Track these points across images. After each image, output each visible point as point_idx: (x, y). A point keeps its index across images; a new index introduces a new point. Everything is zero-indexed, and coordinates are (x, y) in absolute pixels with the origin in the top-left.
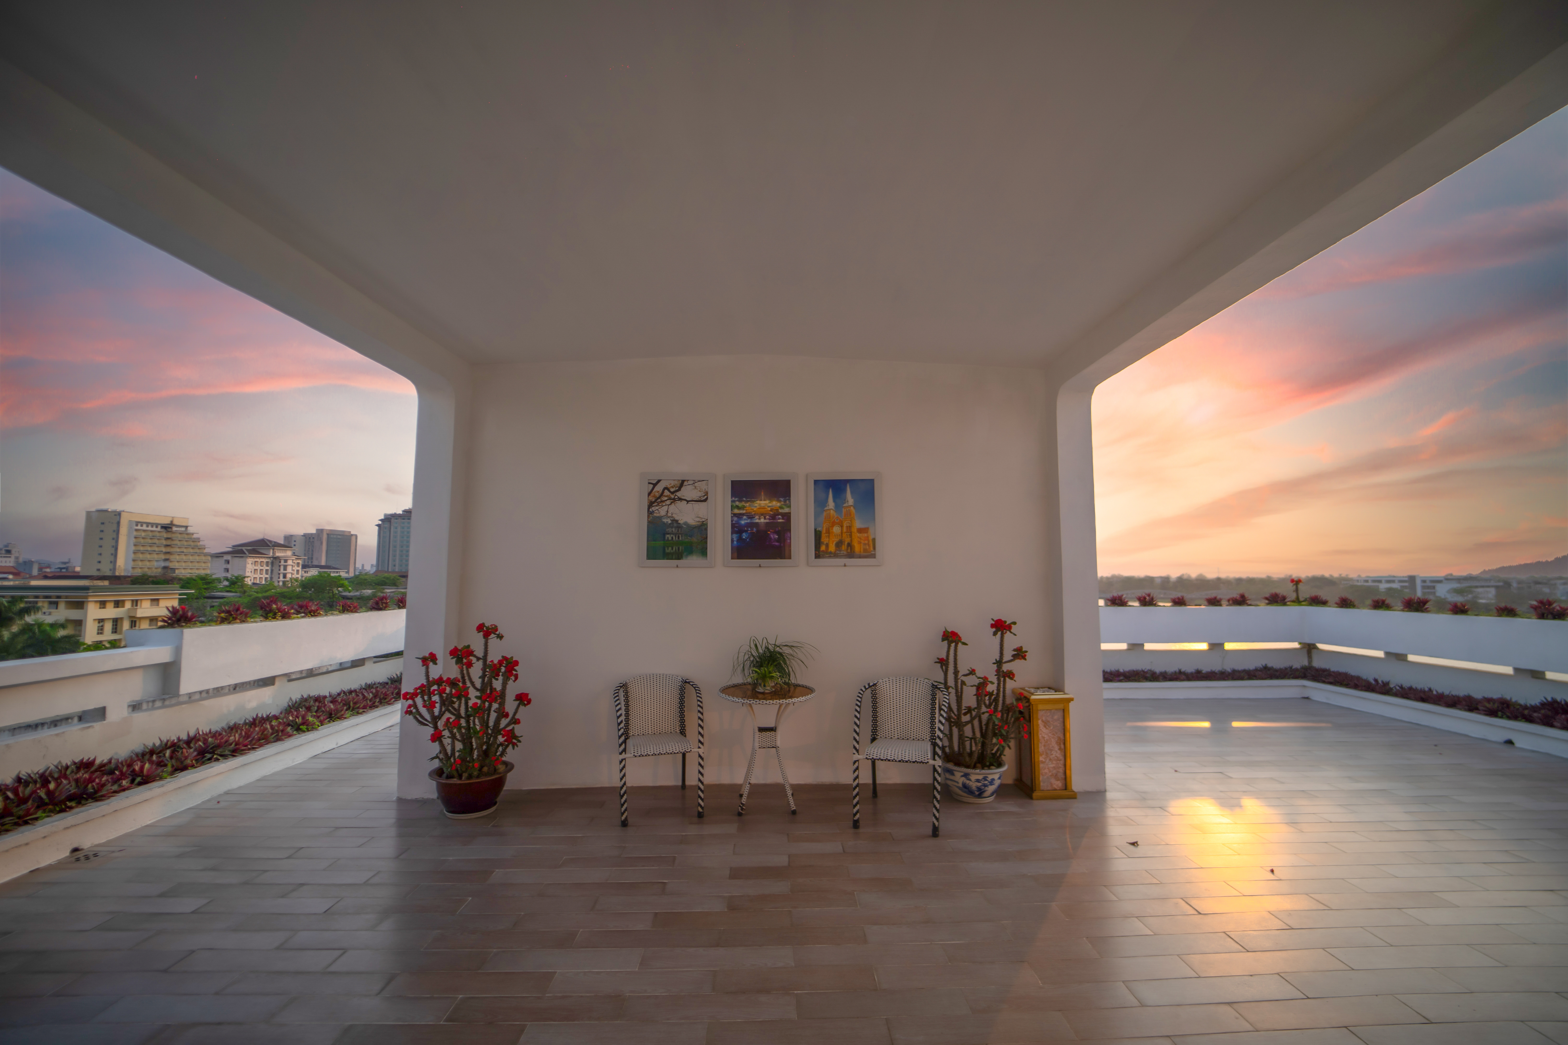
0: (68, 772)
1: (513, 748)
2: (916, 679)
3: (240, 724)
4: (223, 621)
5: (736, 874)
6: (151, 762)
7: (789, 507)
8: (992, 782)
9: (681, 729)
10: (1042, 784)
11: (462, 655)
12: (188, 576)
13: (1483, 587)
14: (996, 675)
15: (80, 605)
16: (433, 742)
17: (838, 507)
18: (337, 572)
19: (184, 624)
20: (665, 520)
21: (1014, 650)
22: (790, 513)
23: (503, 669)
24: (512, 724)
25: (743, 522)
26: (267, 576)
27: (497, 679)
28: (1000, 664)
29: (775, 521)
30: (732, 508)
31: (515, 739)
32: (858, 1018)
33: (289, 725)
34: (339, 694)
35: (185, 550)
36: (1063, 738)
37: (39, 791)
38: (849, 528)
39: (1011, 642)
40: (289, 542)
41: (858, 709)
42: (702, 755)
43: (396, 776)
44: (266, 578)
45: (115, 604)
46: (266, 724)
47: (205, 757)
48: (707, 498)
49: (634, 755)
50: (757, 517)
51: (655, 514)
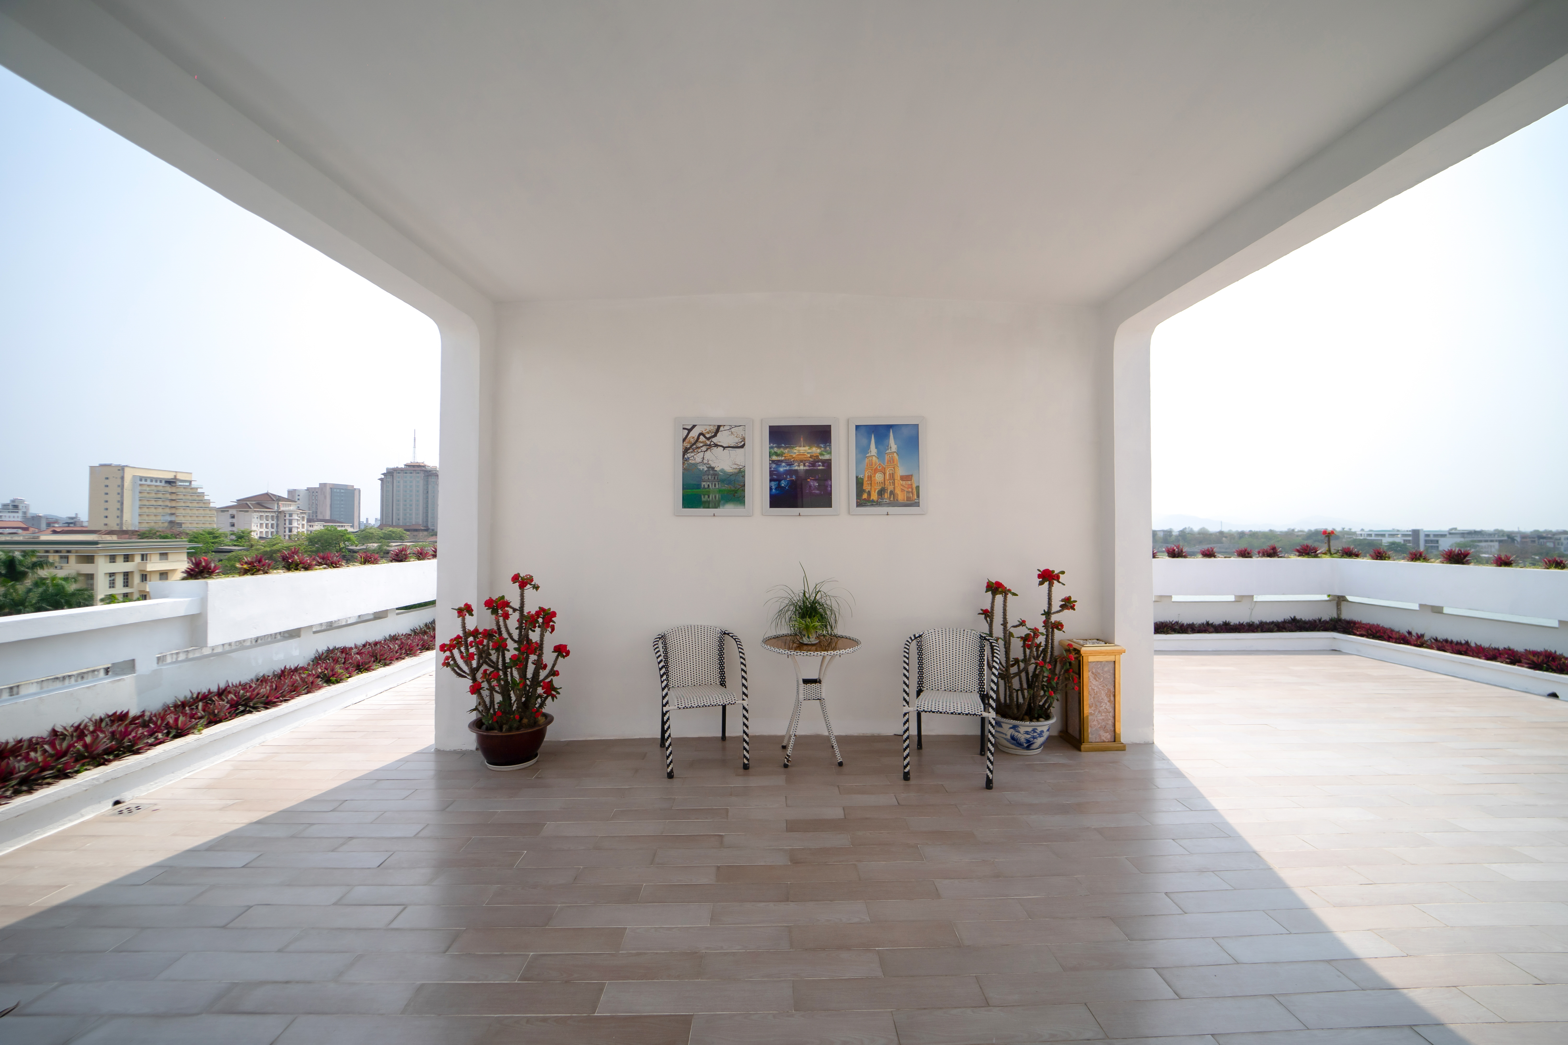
0: (103, 725)
1: (553, 700)
2: (962, 630)
3: (269, 676)
4: (245, 572)
5: (793, 826)
6: (185, 715)
7: (830, 453)
8: (1041, 734)
9: (721, 681)
10: (1090, 736)
11: (497, 606)
12: (195, 531)
13: (1486, 541)
14: (1043, 626)
15: (89, 559)
16: (472, 694)
17: (880, 454)
18: (342, 526)
19: (207, 576)
20: (701, 468)
21: (1062, 601)
22: (831, 460)
23: (540, 620)
24: (551, 676)
25: (781, 469)
26: (273, 530)
27: (534, 631)
28: (1049, 615)
29: (815, 468)
30: (770, 455)
31: (554, 691)
32: (946, 976)
33: (318, 677)
34: (364, 646)
35: (190, 505)
36: (1113, 690)
37: (76, 744)
38: (892, 476)
39: (1059, 592)
40: (293, 495)
41: (907, 661)
42: (746, 707)
43: (434, 727)
44: (272, 533)
45: (125, 558)
46: (295, 676)
47: (238, 709)
48: (744, 445)
49: (678, 707)
50: (796, 464)
51: (690, 461)
